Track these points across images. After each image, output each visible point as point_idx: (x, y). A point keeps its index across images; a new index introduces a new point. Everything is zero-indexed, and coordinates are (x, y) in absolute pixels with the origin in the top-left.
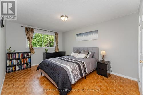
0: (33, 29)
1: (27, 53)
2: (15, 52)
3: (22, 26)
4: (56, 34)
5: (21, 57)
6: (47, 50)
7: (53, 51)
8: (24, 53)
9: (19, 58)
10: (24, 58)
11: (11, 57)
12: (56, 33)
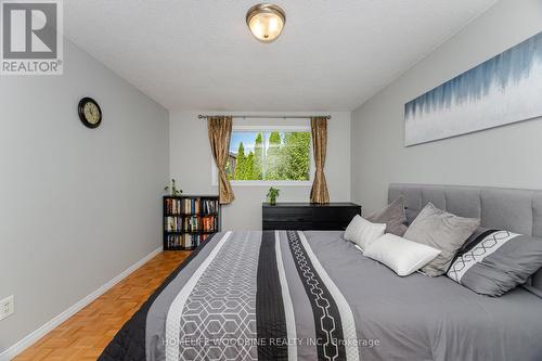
0: (230, 119)
1: (215, 199)
2: (184, 194)
3: (200, 117)
4: (314, 127)
5: (197, 211)
6: (274, 193)
7: (305, 200)
8: (203, 199)
9: (192, 214)
10: (203, 214)
11: (175, 206)
12: (316, 118)
